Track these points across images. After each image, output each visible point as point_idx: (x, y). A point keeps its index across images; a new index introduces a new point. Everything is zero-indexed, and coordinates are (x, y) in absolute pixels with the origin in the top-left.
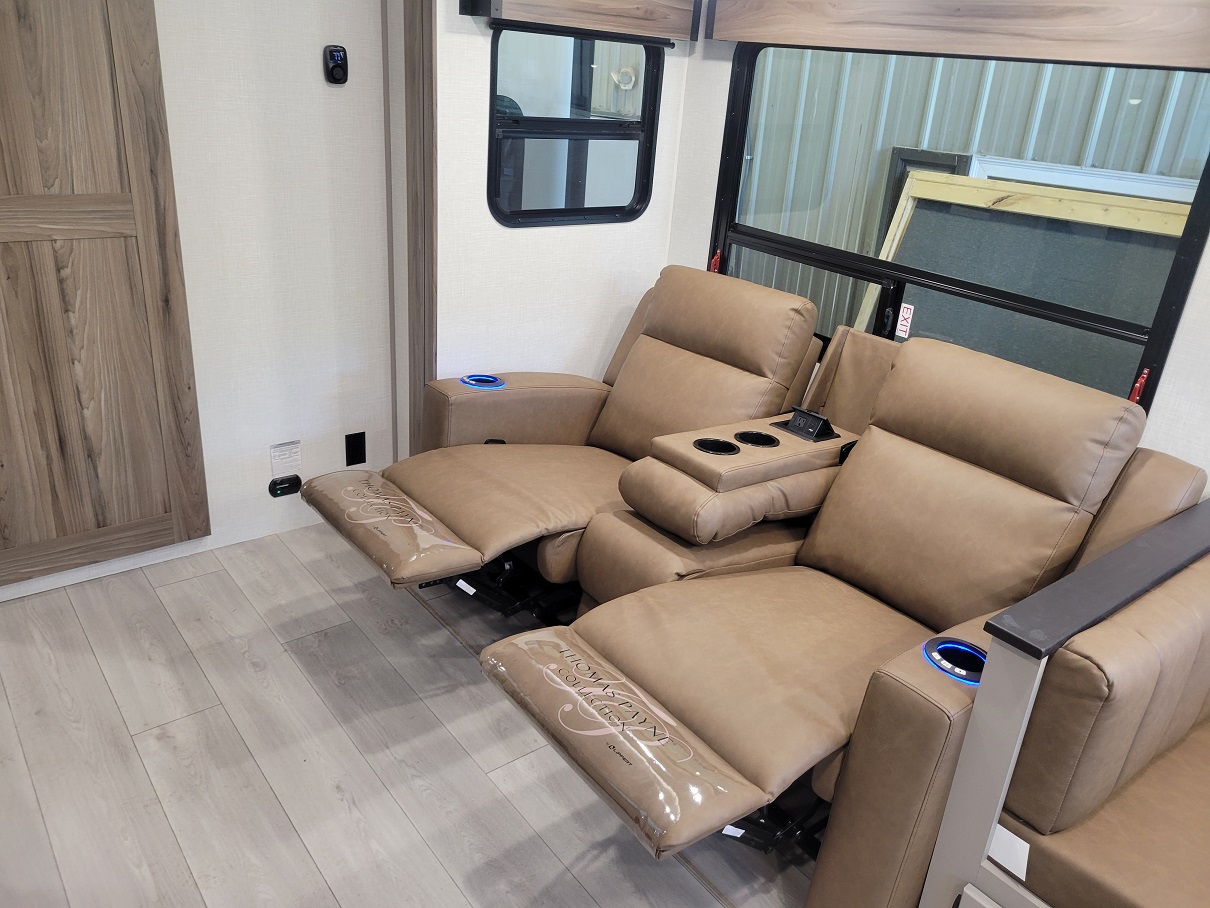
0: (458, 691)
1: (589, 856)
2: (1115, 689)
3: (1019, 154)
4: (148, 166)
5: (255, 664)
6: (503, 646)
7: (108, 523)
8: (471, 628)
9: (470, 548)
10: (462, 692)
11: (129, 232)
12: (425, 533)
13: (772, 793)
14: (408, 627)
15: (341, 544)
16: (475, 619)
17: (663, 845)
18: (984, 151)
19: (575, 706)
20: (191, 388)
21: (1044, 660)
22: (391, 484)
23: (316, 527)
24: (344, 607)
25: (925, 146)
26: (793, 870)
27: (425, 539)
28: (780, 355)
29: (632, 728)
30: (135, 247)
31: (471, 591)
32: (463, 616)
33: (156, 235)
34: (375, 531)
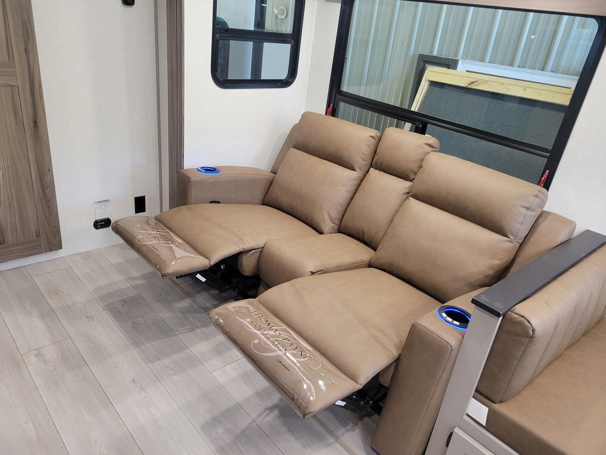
0: (196, 330)
1: (265, 414)
2: (536, 332)
3: (482, 60)
4: (23, 47)
5: (87, 317)
6: (221, 309)
7: (6, 242)
8: (203, 298)
9: (203, 258)
10: (198, 331)
11: (12, 83)
12: (179, 249)
13: (361, 384)
14: (169, 297)
15: (133, 254)
16: (205, 293)
17: (306, 412)
18: (465, 57)
19: (260, 340)
20: (50, 170)
21: (501, 318)
22: (161, 224)
23: (120, 246)
24: (135, 287)
25: (435, 54)
26: (367, 419)
27: (179, 252)
28: (363, 160)
29: (290, 352)
30: (17, 92)
31: (204, 280)
32: (198, 292)
33: (29, 86)
34: (152, 248)
